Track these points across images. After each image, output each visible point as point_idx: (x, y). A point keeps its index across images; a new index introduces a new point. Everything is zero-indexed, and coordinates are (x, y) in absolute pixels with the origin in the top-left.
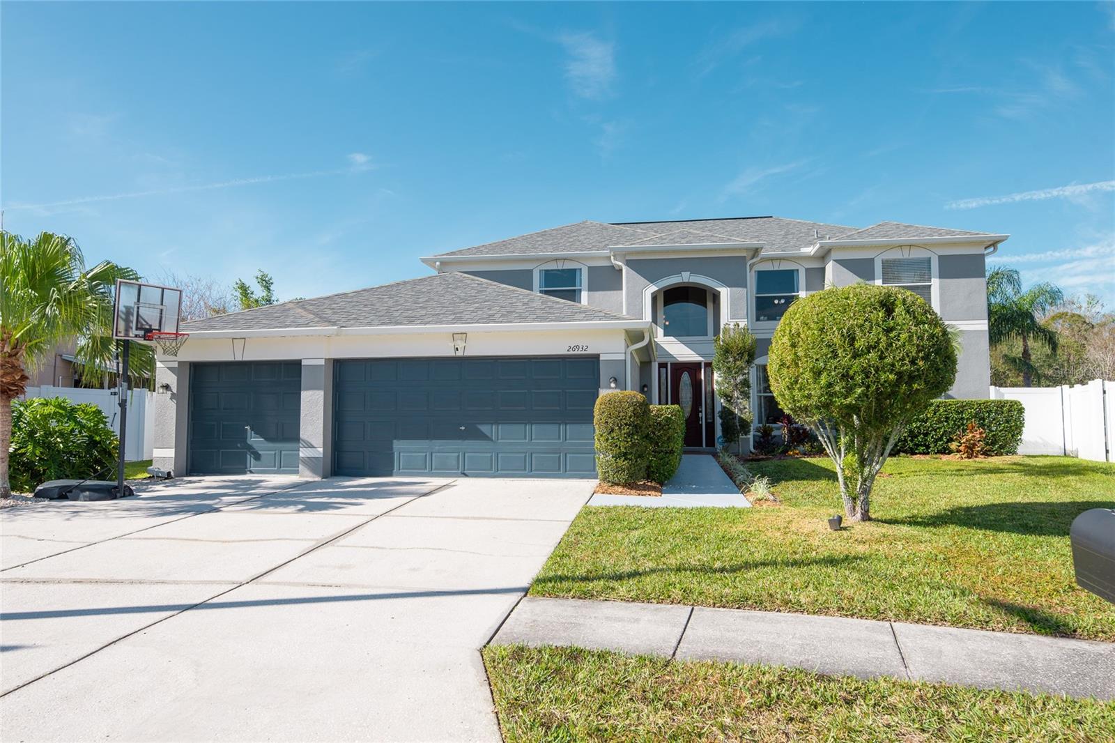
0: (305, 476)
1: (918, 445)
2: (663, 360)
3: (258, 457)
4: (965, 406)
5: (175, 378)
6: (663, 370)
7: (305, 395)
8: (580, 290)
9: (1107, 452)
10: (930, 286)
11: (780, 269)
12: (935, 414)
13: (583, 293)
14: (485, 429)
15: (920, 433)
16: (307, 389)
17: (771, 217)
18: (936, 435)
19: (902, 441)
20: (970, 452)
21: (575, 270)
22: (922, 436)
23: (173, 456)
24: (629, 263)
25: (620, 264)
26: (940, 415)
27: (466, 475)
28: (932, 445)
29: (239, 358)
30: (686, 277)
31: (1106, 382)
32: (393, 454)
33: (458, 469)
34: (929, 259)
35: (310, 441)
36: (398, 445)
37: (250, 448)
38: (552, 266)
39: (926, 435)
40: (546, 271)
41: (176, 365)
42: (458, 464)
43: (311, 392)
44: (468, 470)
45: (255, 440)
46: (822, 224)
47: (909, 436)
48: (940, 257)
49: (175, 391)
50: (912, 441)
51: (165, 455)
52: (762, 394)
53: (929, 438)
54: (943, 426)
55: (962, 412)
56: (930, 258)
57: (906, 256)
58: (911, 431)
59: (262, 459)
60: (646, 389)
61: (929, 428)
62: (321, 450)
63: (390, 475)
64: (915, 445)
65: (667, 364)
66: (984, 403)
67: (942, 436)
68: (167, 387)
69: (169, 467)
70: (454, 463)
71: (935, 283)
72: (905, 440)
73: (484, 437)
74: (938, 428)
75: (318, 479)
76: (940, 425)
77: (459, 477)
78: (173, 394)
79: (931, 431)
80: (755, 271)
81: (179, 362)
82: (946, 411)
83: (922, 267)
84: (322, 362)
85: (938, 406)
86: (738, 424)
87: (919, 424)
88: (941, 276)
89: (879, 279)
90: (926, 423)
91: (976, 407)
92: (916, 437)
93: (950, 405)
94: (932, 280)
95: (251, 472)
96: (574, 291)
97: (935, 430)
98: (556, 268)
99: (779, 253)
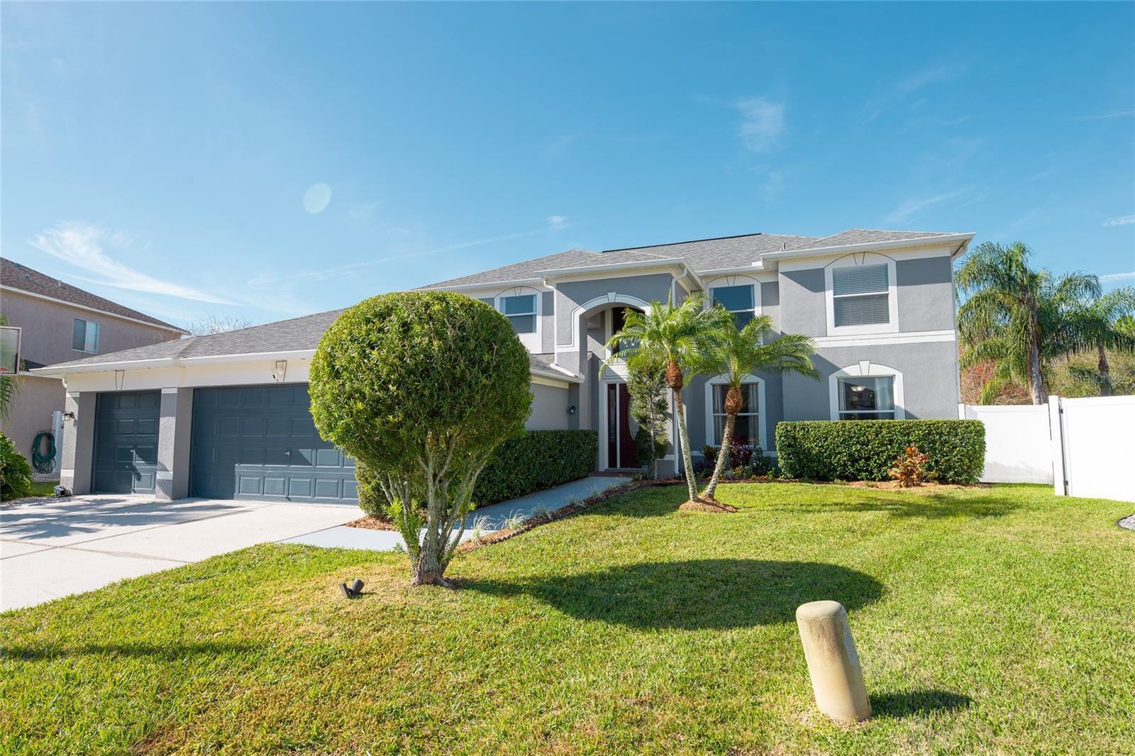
0: (158, 497)
1: (859, 471)
2: (612, 381)
3: (139, 478)
4: (911, 428)
5: (77, 406)
6: (611, 391)
7: (163, 421)
8: (536, 315)
9: (1066, 483)
10: (887, 295)
11: (735, 285)
12: (877, 436)
13: (537, 317)
14: (306, 453)
15: (861, 458)
16: (164, 416)
17: (760, 234)
18: (879, 460)
19: (842, 466)
20: (908, 478)
21: (532, 296)
22: (863, 461)
23: (73, 476)
24: (559, 287)
25: (552, 287)
26: (882, 437)
27: (289, 500)
28: (875, 471)
29: (119, 389)
30: (613, 298)
31: (1063, 399)
32: (235, 476)
33: (284, 494)
34: (886, 267)
35: (165, 464)
36: (240, 468)
37: (134, 469)
38: (511, 294)
39: (868, 459)
40: (507, 298)
41: (78, 395)
42: (284, 489)
43: (167, 418)
44: (292, 495)
45: (139, 463)
46: (803, 237)
47: (849, 460)
48: (899, 264)
49: (76, 418)
50: (853, 466)
51: (67, 475)
52: (720, 414)
53: (872, 463)
54: (887, 449)
55: (908, 434)
56: (887, 265)
57: (860, 264)
58: (851, 455)
59: (142, 479)
60: (572, 411)
61: (870, 451)
62: (172, 473)
63: (231, 497)
64: (857, 469)
65: (615, 385)
66: (934, 424)
67: (886, 461)
68: (71, 415)
69: (69, 487)
70: (281, 486)
71: (893, 291)
72: (845, 465)
73: (304, 461)
74: (881, 451)
75: (168, 500)
76: (884, 448)
77: (284, 501)
78: (75, 421)
79: (873, 455)
80: (710, 289)
81: (81, 393)
82: (889, 433)
83: (879, 276)
84: (175, 391)
85: (881, 428)
86: (653, 447)
87: (859, 447)
88: (900, 283)
89: (830, 290)
90: (867, 446)
91: (924, 428)
92: (857, 461)
93: (894, 426)
94: (890, 287)
95: (135, 492)
96: (532, 316)
97: (878, 454)
98: (514, 295)
99: (733, 269)
